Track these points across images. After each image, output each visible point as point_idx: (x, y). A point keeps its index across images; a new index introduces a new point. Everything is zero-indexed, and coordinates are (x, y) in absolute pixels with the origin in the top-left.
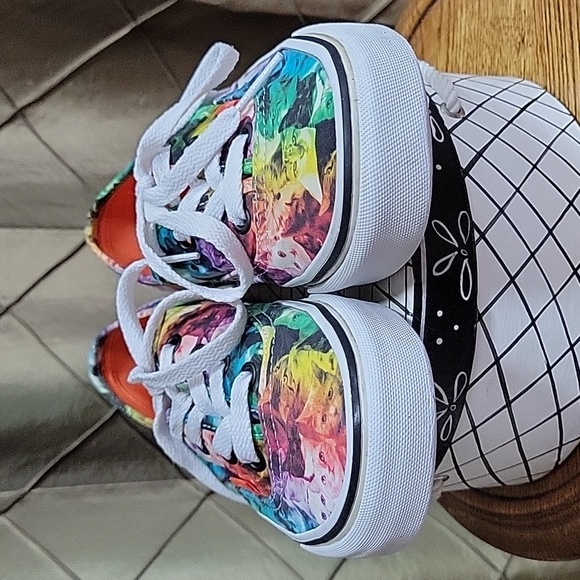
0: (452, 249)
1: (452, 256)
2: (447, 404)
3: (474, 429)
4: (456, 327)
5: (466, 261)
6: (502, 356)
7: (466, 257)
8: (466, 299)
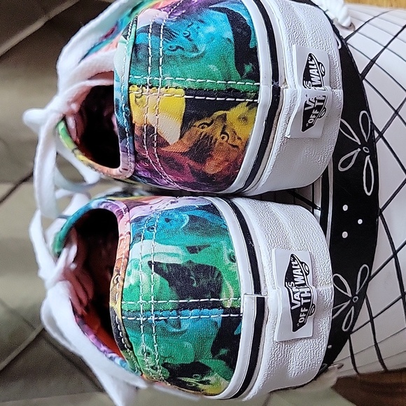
0: (355, 146)
1: (356, 152)
2: (350, 295)
3: (372, 319)
4: (360, 222)
5: (368, 158)
6: (399, 250)
7: (367, 154)
8: (369, 194)
